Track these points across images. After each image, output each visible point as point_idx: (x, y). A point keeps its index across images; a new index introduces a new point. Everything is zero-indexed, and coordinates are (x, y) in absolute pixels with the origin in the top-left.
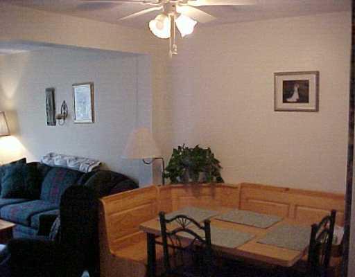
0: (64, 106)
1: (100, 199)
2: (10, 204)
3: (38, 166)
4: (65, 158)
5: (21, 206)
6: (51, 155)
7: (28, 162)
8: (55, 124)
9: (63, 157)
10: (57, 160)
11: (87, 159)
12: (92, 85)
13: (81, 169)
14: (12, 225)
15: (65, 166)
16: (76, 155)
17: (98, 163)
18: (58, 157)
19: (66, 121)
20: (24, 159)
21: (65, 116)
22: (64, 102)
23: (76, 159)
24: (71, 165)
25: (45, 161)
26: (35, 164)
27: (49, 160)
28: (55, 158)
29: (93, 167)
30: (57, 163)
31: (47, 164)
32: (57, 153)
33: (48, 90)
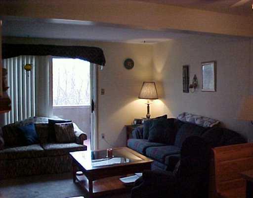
0: (195, 78)
1: (212, 149)
2: (152, 146)
3: (175, 121)
4: (194, 117)
5: (159, 148)
6: (184, 114)
7: (168, 118)
8: (188, 91)
9: (192, 116)
10: (188, 117)
11: (209, 119)
12: (215, 63)
13: (205, 125)
14: (151, 161)
15: (193, 122)
16: (202, 115)
17: (218, 122)
18: (188, 116)
19: (196, 89)
20: (166, 116)
21: (195, 86)
22: (195, 76)
23: (202, 118)
24: (197, 122)
25: (180, 118)
26: (172, 120)
27: (183, 117)
28: (186, 117)
29: (214, 124)
30: (188, 120)
31: (181, 120)
32: (189, 113)
33: (184, 67)
